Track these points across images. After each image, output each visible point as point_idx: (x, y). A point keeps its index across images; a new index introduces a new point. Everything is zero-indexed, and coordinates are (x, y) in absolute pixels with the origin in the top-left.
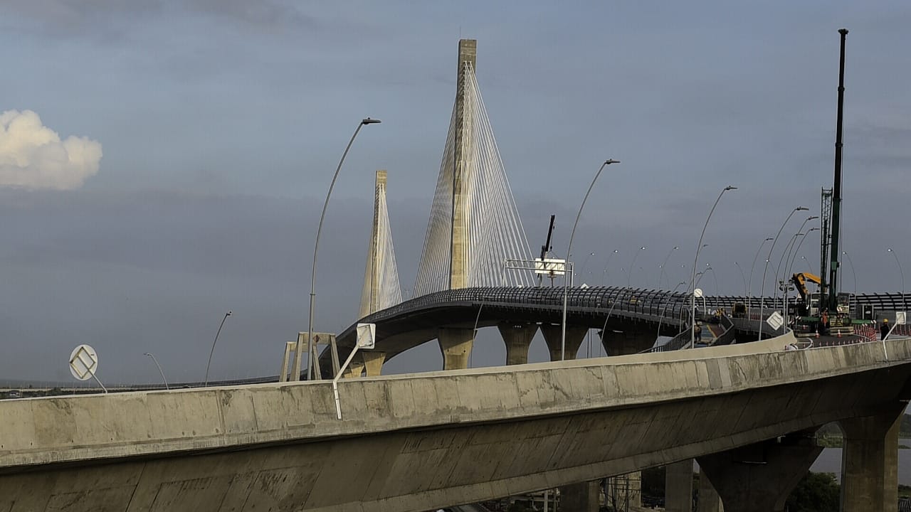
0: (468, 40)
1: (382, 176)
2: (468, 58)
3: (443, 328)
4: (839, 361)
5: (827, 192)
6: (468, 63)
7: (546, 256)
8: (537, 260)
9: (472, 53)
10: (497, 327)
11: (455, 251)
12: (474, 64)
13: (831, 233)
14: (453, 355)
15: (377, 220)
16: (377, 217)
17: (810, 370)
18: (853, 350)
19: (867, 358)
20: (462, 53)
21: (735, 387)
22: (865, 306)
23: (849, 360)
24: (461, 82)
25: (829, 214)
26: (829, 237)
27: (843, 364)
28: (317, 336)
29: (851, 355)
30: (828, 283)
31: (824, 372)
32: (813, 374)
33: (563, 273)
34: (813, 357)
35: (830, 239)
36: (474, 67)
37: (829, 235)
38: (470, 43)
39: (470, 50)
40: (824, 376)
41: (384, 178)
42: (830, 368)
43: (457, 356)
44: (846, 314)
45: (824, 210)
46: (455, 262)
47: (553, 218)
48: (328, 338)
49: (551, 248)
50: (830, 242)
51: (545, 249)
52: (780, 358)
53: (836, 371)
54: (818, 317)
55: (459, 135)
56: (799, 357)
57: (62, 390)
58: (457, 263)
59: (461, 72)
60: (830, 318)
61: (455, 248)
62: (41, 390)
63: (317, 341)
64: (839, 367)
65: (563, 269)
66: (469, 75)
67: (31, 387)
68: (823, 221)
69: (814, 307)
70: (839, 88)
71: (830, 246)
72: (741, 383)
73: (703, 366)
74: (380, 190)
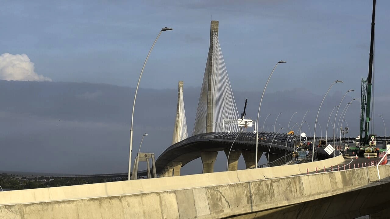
0: (215, 21)
1: (181, 83)
2: (215, 29)
3: (203, 151)
4: (336, 183)
5: (364, 80)
6: (215, 32)
7: (243, 118)
8: (239, 120)
9: (217, 27)
10: (223, 151)
11: (208, 116)
12: (217, 32)
13: (366, 103)
14: (208, 163)
15: (179, 103)
16: (179, 102)
17: (306, 192)
18: (350, 174)
19: (362, 180)
20: (212, 27)
21: (215, 215)
22: (387, 142)
23: (345, 182)
24: (212, 40)
25: (365, 92)
26: (365, 104)
27: (340, 185)
28: (146, 154)
29: (348, 178)
30: (364, 129)
31: (321, 193)
32: (309, 196)
33: (251, 126)
34: (310, 182)
35: (366, 105)
36: (217, 33)
37: (365, 103)
38: (215, 22)
39: (216, 26)
40: (321, 196)
41: (182, 84)
42: (327, 189)
43: (209, 164)
44: (374, 146)
45: (363, 90)
46: (208, 122)
47: (247, 100)
48: (151, 155)
49: (246, 114)
50: (366, 107)
51: (243, 115)
52: (273, 184)
53: (333, 191)
54: (359, 147)
55: (210, 64)
56: (295, 183)
57: (45, 177)
58: (209, 122)
59: (212, 35)
60: (365, 148)
61: (208, 115)
62: (36, 177)
63: (146, 157)
64: (335, 188)
65: (251, 124)
66: (215, 37)
67: (32, 176)
68: (362, 95)
69: (357, 142)
70: (372, 23)
71: (366, 109)
72: (222, 211)
73: (172, 198)
74: (180, 90)
